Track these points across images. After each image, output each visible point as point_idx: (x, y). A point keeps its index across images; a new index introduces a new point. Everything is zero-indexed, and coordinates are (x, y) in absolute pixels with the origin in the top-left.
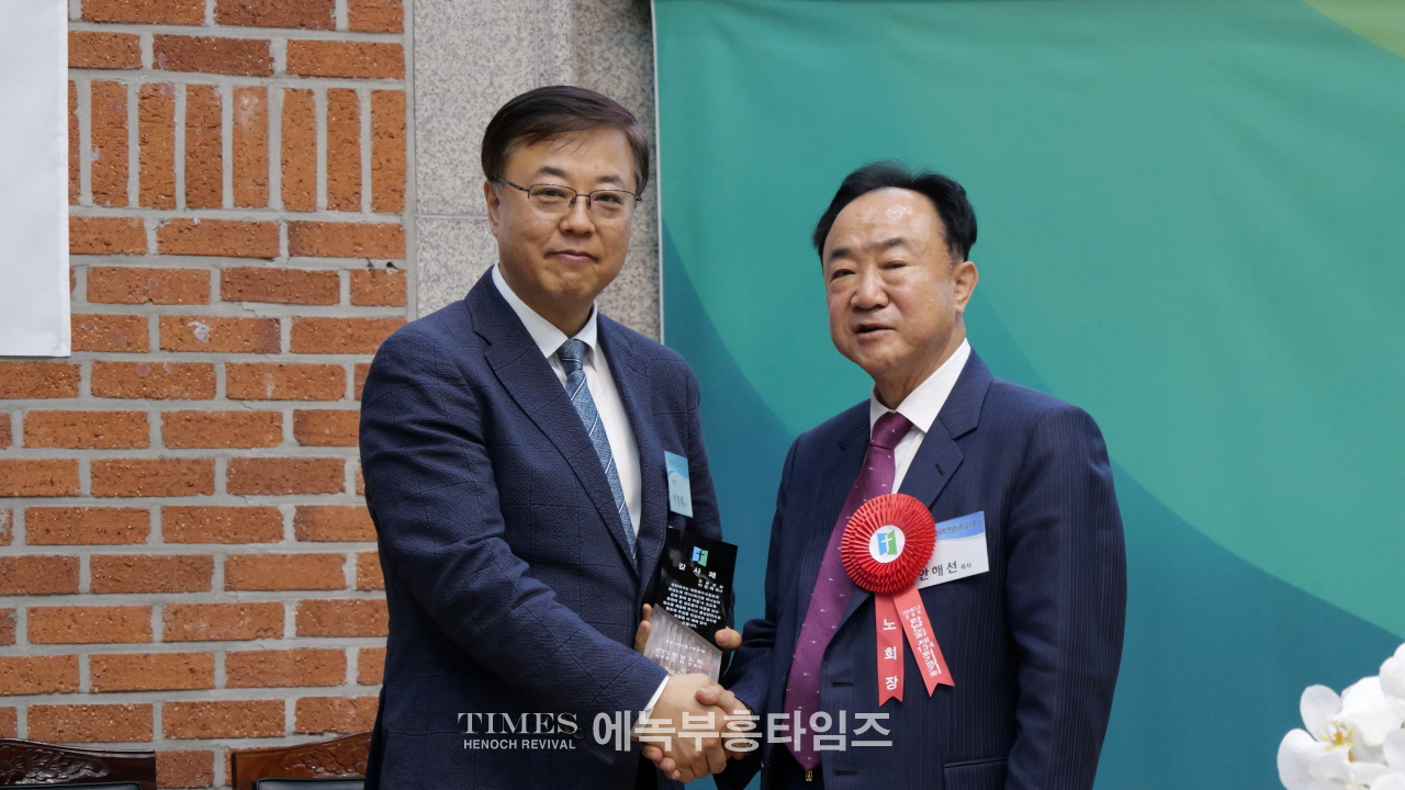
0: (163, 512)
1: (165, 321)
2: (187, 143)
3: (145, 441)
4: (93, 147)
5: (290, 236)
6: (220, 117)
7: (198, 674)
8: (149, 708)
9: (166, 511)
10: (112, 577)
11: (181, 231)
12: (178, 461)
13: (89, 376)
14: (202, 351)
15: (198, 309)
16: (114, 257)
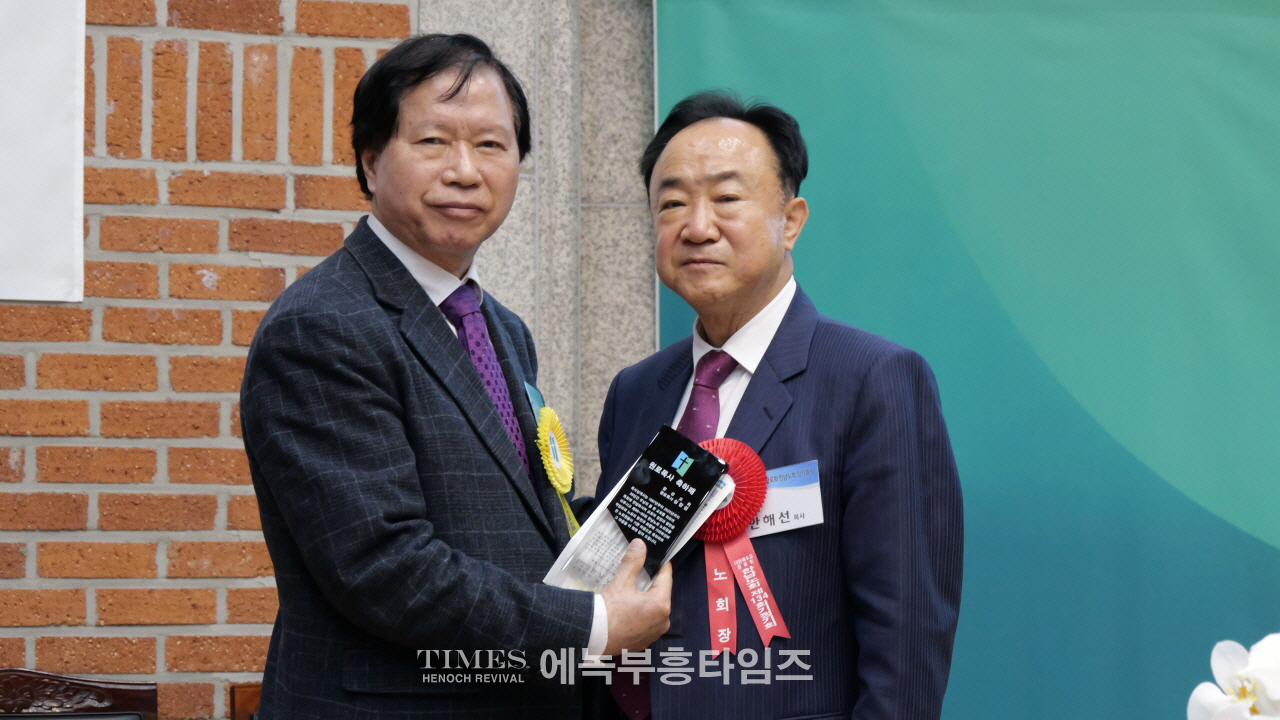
0: (169, 453)
1: (175, 269)
2: (199, 98)
3: (154, 385)
4: (108, 101)
5: (296, 189)
6: (231, 73)
7: (201, 610)
8: (152, 641)
9: (172, 452)
10: (119, 515)
11: (191, 183)
12: (185, 404)
13: (100, 320)
14: (210, 298)
15: (207, 258)
16: (127, 207)
